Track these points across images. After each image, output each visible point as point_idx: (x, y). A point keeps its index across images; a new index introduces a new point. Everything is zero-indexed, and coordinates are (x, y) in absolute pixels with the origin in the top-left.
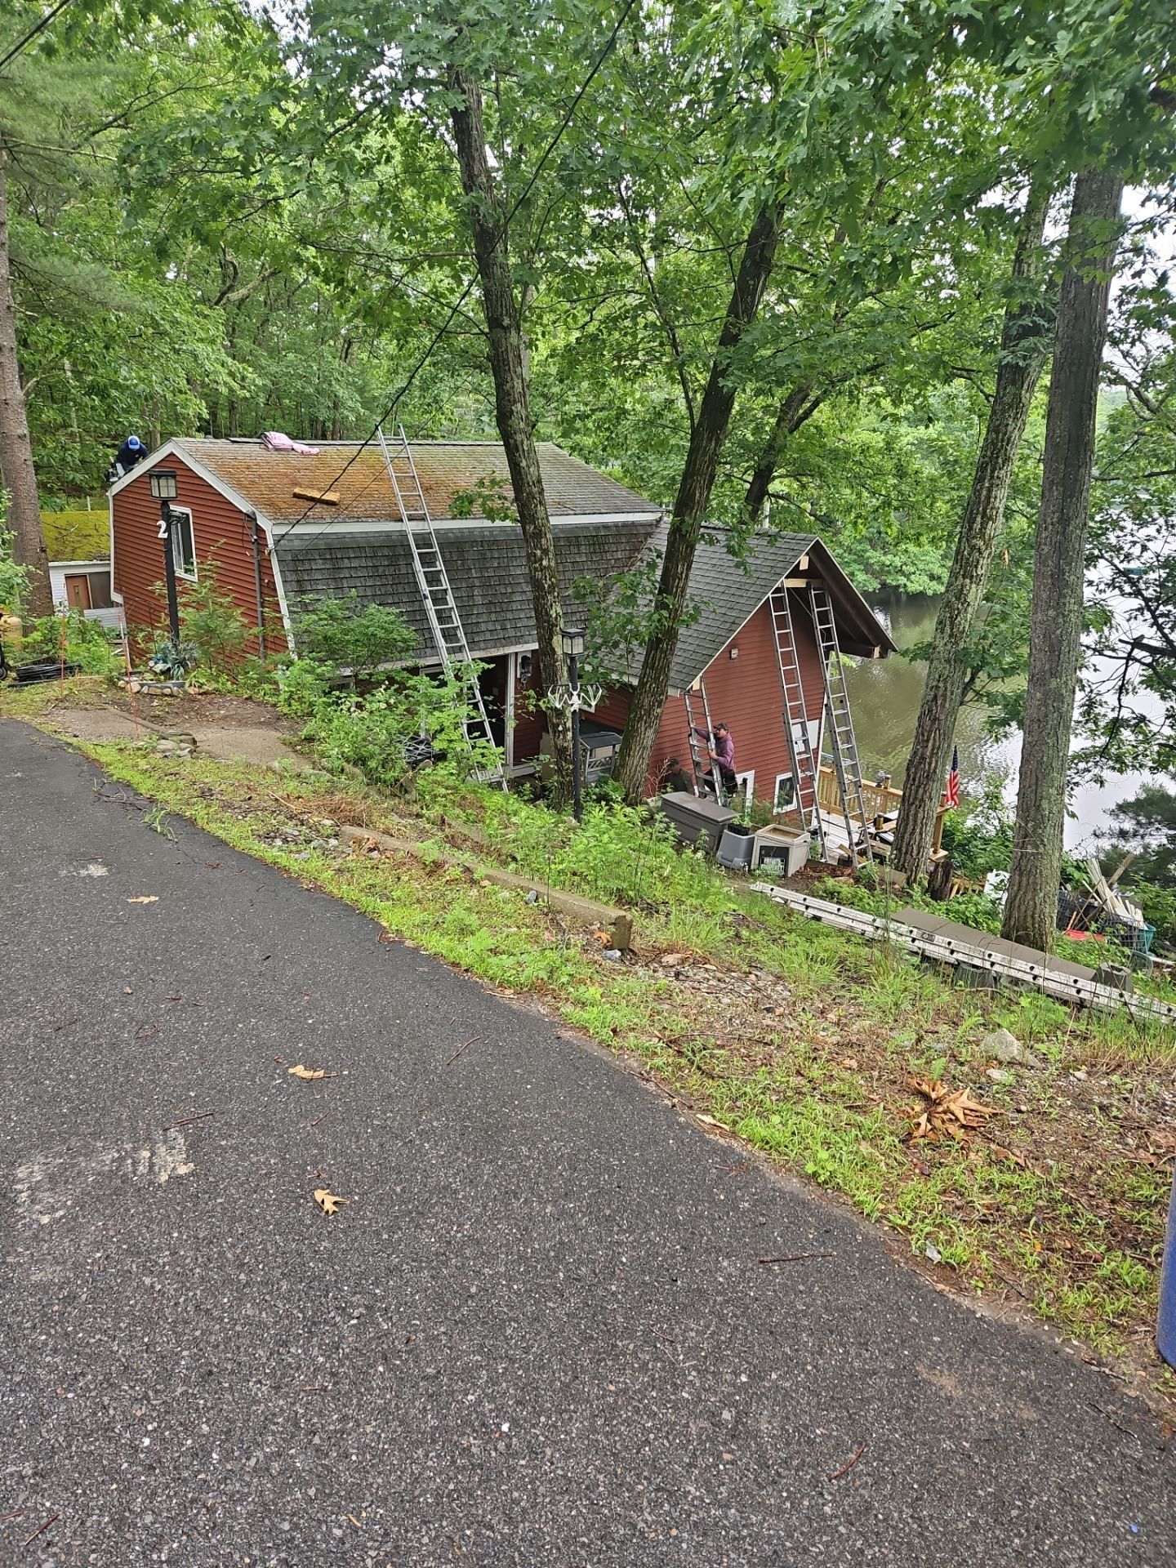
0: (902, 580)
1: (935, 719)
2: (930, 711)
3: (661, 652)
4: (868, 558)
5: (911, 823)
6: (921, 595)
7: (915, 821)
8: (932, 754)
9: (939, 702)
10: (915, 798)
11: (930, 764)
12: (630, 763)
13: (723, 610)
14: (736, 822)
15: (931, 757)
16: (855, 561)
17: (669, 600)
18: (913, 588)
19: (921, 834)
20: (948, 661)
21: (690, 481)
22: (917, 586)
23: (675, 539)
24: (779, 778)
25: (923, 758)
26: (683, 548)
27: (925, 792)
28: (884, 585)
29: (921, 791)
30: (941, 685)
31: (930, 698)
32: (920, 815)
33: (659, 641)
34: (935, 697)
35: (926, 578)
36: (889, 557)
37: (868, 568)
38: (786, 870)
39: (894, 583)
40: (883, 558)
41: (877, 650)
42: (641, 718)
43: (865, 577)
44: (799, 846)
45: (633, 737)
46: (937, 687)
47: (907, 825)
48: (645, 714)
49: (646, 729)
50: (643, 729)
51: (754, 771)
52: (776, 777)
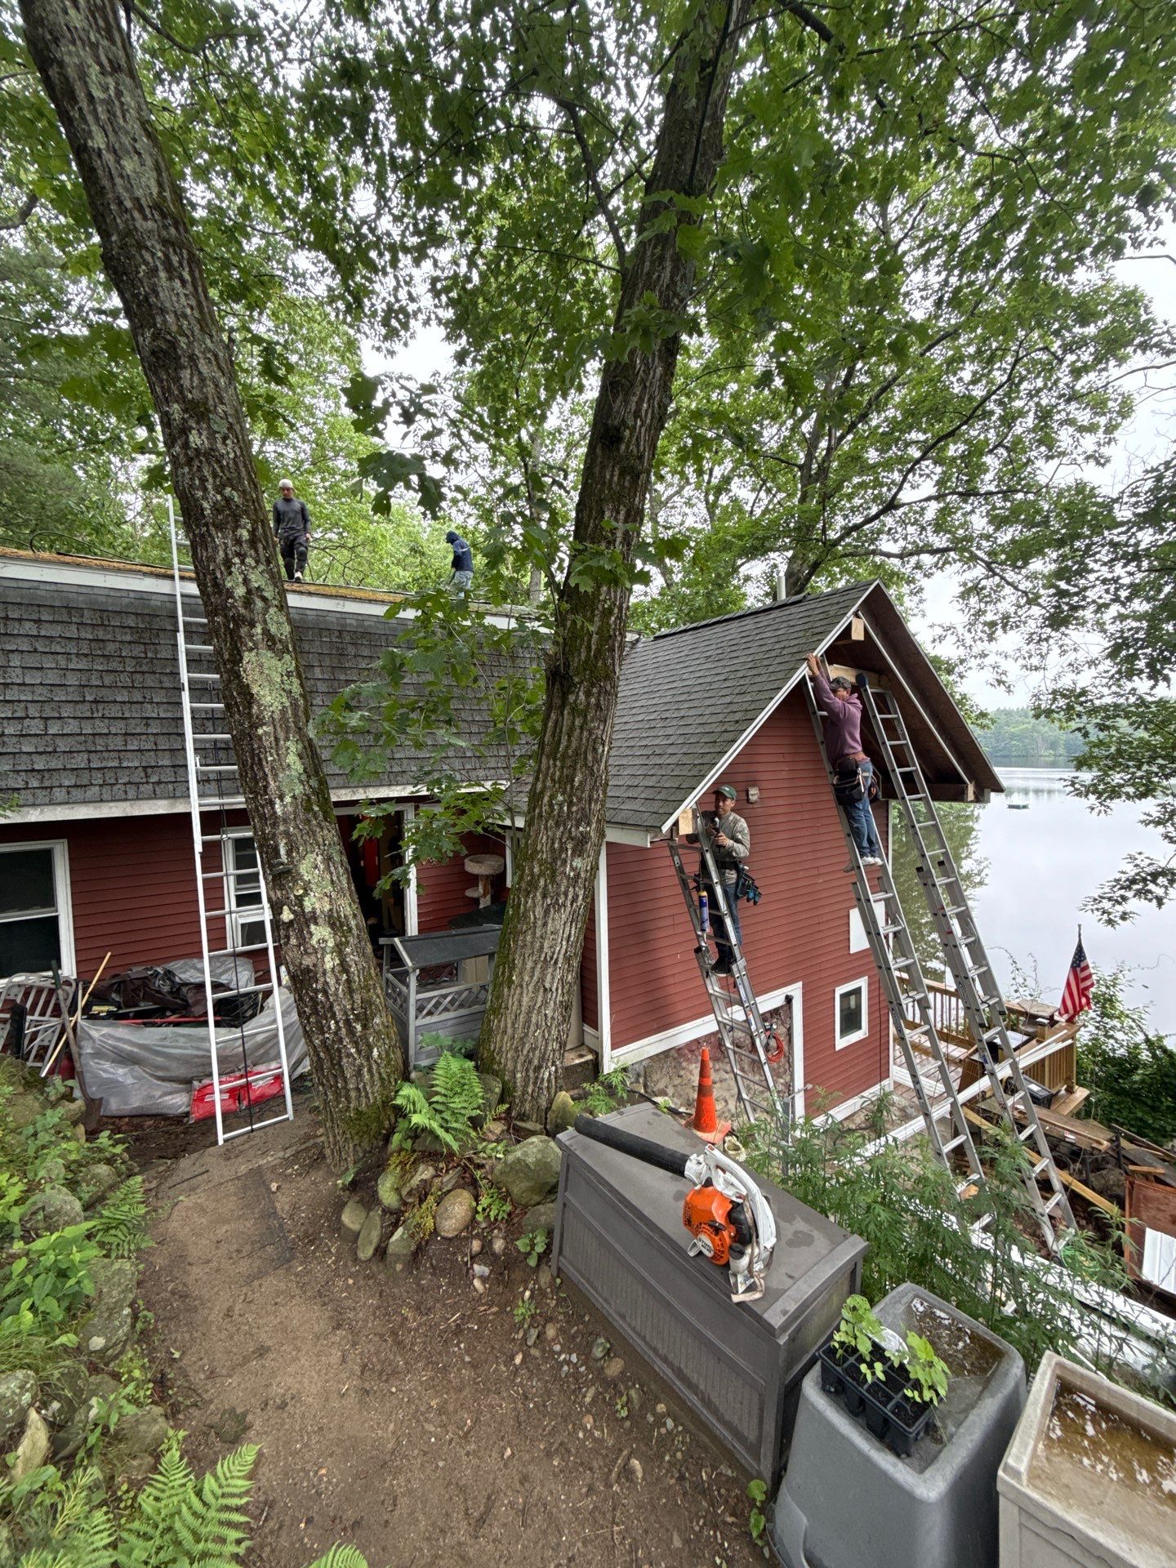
3: (574, 711)
12: (513, 1002)
24: (840, 990)
41: (972, 789)
42: (533, 884)
45: (517, 933)
48: (542, 874)
49: (547, 912)
50: (539, 912)
51: (801, 983)
52: (834, 990)
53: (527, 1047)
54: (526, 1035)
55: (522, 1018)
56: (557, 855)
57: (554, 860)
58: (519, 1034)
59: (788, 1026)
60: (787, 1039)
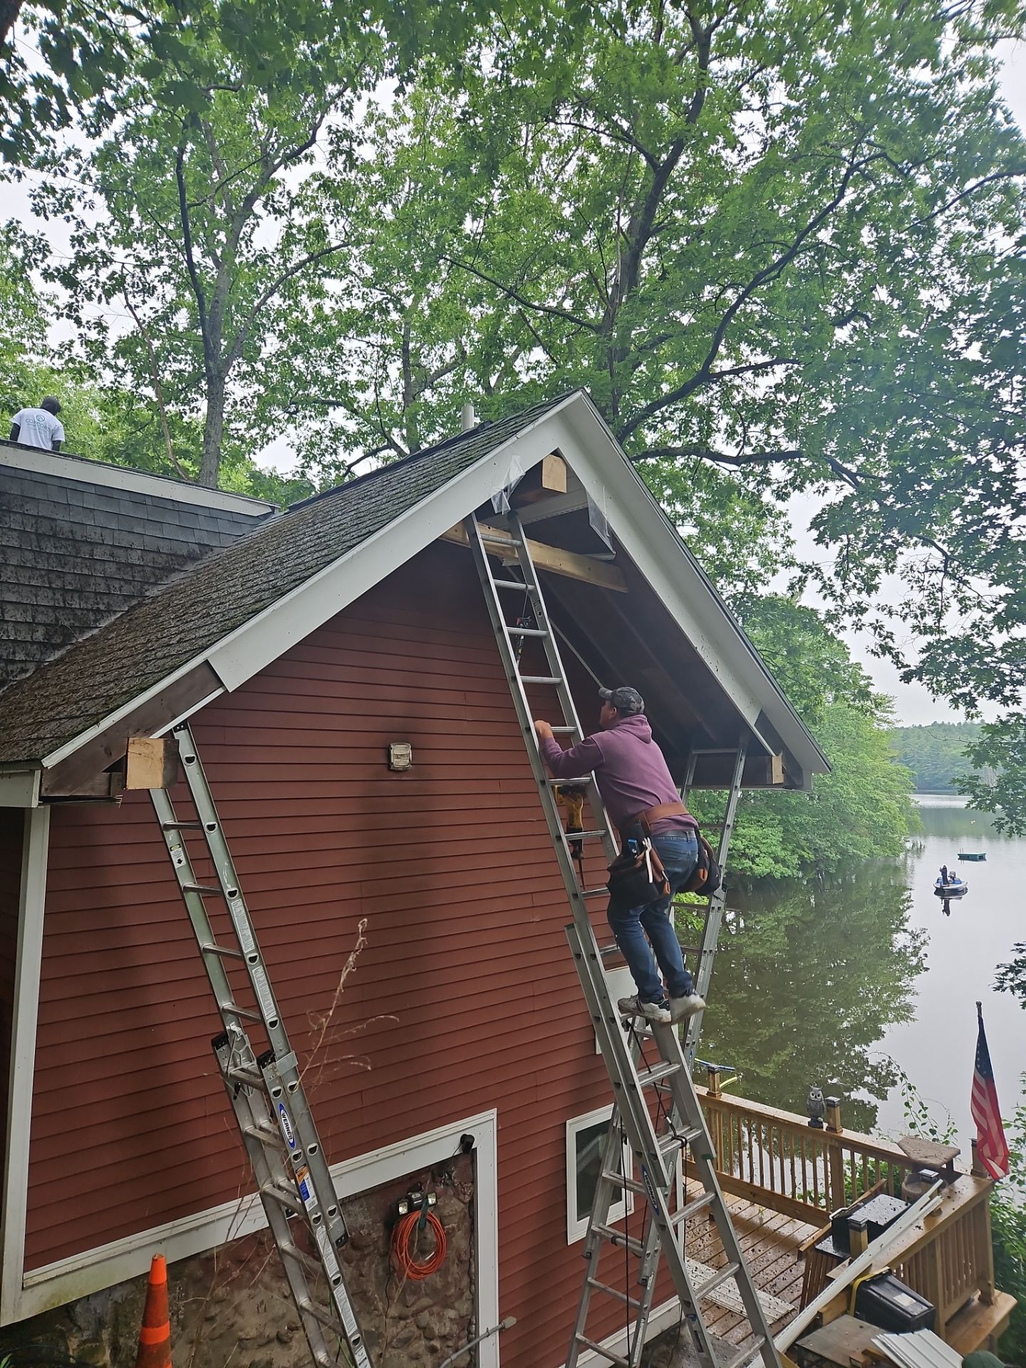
24: (574, 1126)
51: (495, 1111)
52: (565, 1124)
59: (467, 1199)
60: (467, 1224)
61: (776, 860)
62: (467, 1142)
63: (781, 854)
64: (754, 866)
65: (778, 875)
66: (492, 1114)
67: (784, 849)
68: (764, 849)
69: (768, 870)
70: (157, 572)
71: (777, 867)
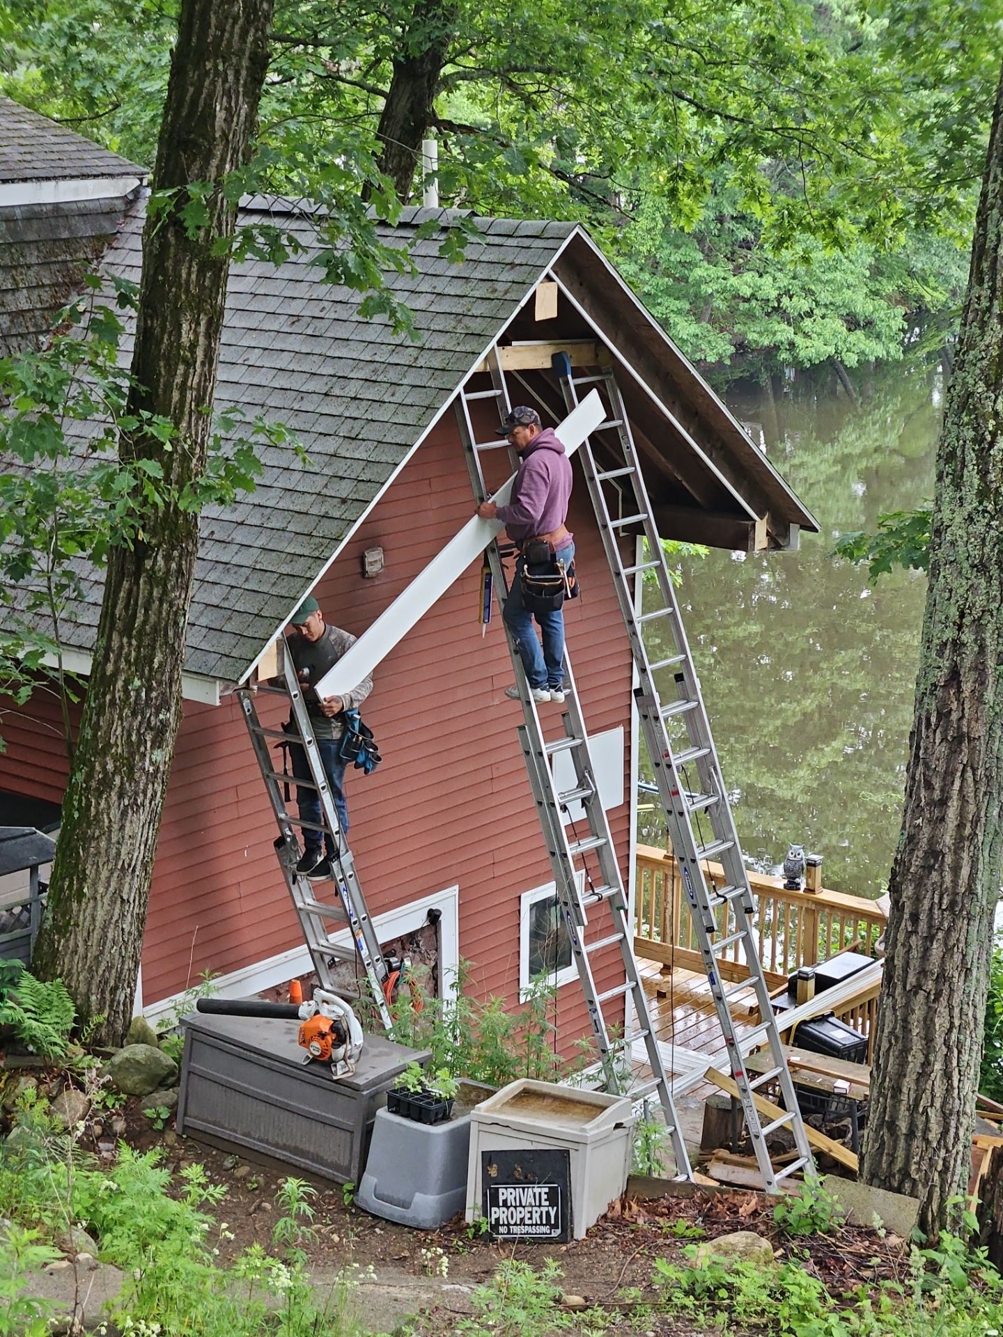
0: (784, 332)
1: (959, 738)
2: (943, 715)
3: (151, 580)
4: (698, 283)
5: (917, 1045)
6: (832, 365)
7: (928, 1040)
8: (959, 839)
9: (967, 687)
10: (923, 972)
11: (956, 869)
12: (84, 919)
13: (330, 445)
14: (410, 1080)
15: (958, 849)
16: (668, 292)
17: (161, 428)
18: (813, 349)
19: (947, 1075)
20: (981, 567)
21: (193, 75)
22: (818, 343)
23: (164, 246)
24: (530, 897)
25: (934, 853)
26: (189, 272)
27: (948, 951)
28: (742, 347)
29: (936, 949)
30: (968, 637)
31: (941, 676)
32: (941, 1022)
33: (143, 551)
34: (955, 675)
35: (839, 325)
36: (748, 277)
37: (699, 308)
38: (565, 1221)
39: (766, 341)
40: (733, 281)
41: (761, 528)
42: (106, 783)
43: (694, 329)
44: (602, 1141)
45: (86, 840)
46: (957, 645)
47: (905, 1051)
48: (117, 770)
49: (124, 814)
50: (115, 813)
51: (456, 887)
52: (520, 897)
53: (103, 966)
54: (102, 952)
55: (96, 936)
56: (134, 750)
57: (132, 755)
58: (94, 951)
59: (433, 964)
60: (432, 985)
61: (853, 322)
62: (434, 917)
63: (863, 305)
64: (799, 340)
65: (851, 360)
66: (454, 890)
67: (876, 293)
68: (824, 297)
69: (831, 350)
70: (46, 313)
71: (852, 338)
